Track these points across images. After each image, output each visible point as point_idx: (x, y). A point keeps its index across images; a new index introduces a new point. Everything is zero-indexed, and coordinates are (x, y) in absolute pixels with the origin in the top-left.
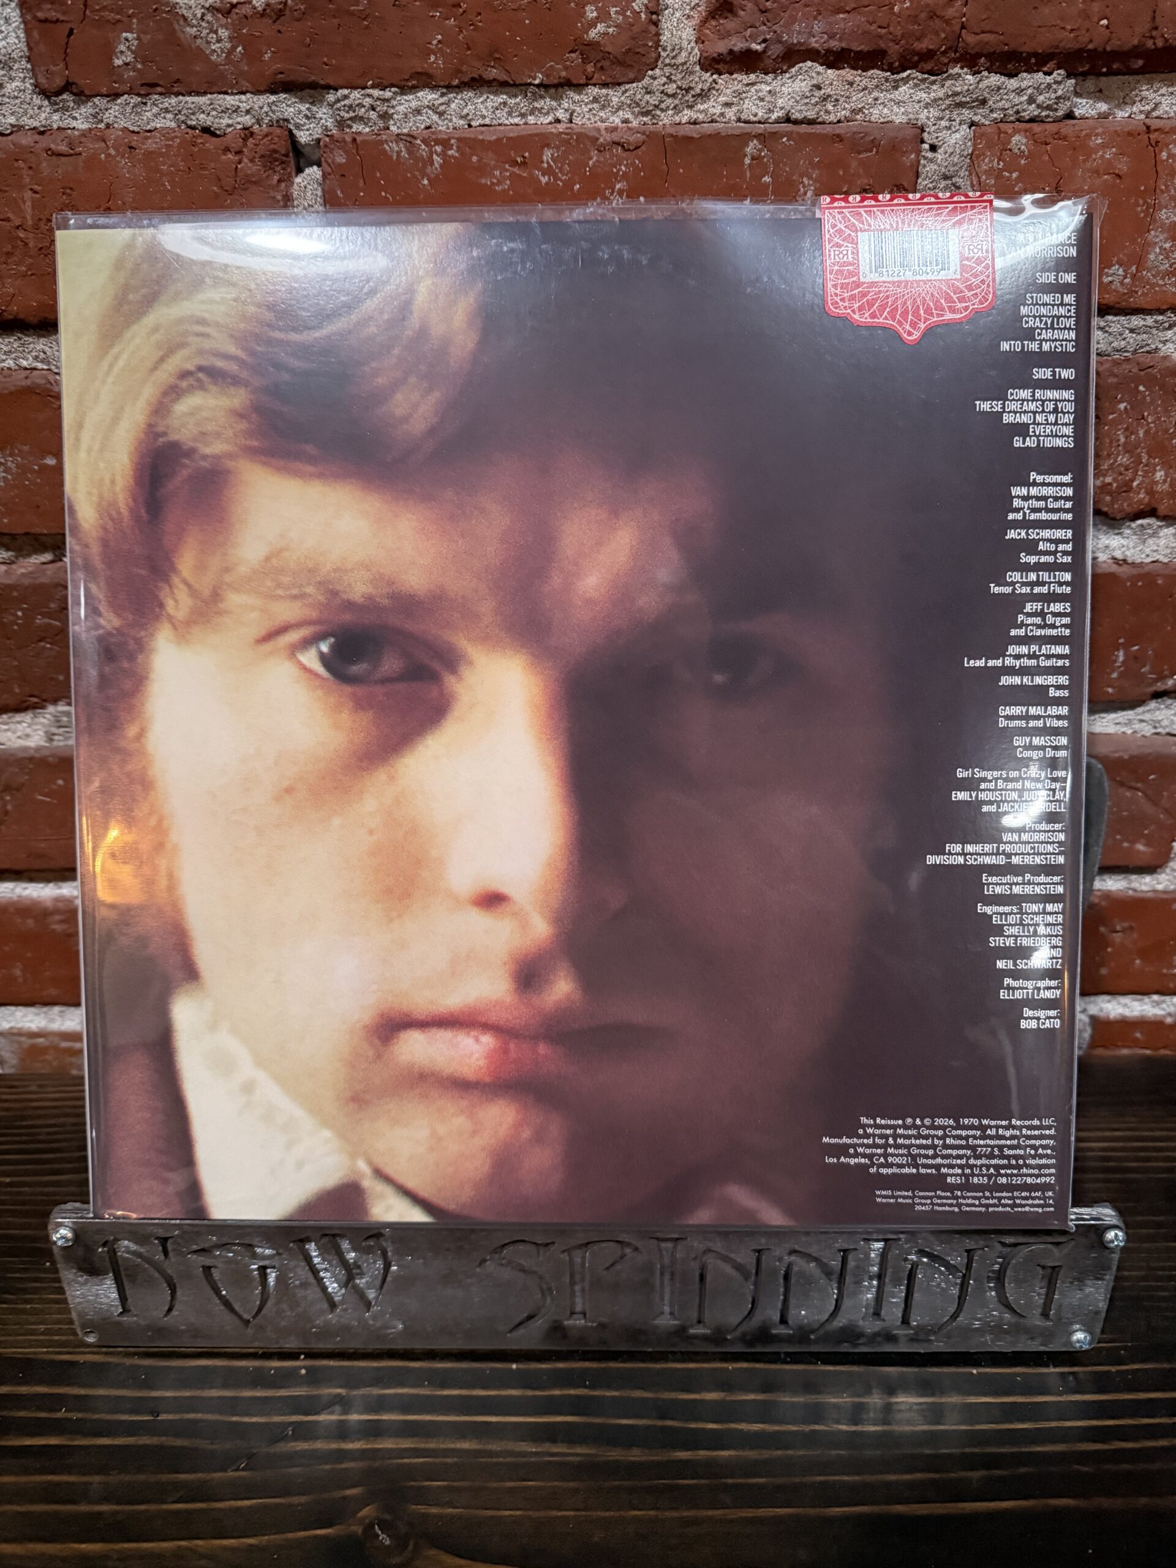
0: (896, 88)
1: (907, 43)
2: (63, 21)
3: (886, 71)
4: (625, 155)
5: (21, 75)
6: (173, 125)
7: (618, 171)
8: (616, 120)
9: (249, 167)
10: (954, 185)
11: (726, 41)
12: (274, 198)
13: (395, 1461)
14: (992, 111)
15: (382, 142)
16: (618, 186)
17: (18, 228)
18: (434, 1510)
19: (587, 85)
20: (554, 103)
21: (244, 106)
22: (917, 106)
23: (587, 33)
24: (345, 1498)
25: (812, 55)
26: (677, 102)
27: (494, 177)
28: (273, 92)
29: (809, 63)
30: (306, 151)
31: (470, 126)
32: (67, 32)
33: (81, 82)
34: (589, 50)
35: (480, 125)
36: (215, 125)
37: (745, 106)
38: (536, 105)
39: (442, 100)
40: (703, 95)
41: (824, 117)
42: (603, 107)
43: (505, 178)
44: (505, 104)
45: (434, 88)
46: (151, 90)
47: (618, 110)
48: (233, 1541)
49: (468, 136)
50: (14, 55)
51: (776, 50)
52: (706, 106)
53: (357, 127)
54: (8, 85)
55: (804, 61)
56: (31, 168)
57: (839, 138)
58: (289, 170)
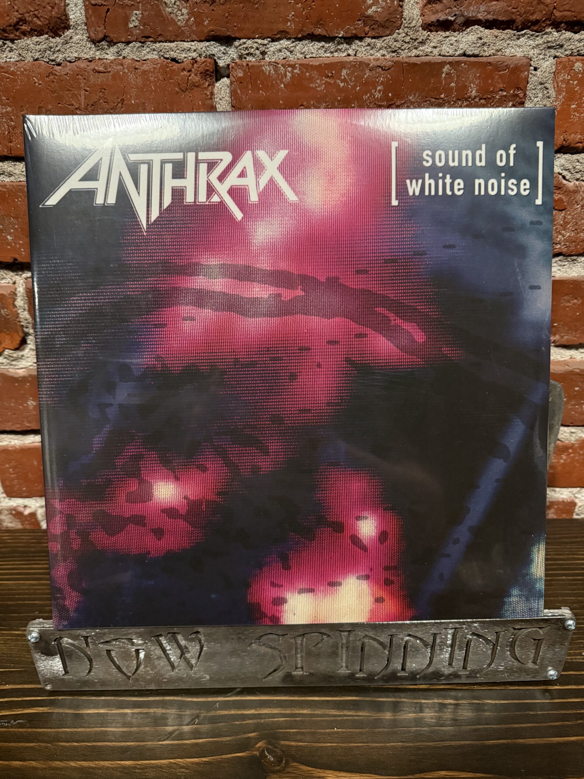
0: (518, 39)
1: (526, 16)
2: (104, 5)
3: (514, 30)
4: (382, 72)
5: (81, 32)
6: (157, 57)
7: (379, 80)
8: (379, 55)
9: (195, 78)
10: (545, 87)
11: (436, 15)
12: (206, 94)
13: (270, 719)
14: (566, 50)
15: (261, 66)
16: (378, 88)
17: (77, 109)
18: (293, 743)
19: (365, 37)
20: (348, 46)
21: (193, 48)
22: (528, 48)
23: (367, 11)
24: (249, 738)
25: (478, 22)
26: (410, 46)
27: (317, 83)
28: (208, 40)
29: (477, 26)
30: (222, 71)
31: (305, 58)
32: (106, 10)
33: (112, 35)
34: (367, 19)
35: (310, 57)
36: (179, 58)
37: (443, 48)
38: (339, 47)
39: (292, 45)
40: (423, 43)
41: (483, 53)
42: (372, 48)
43: (322, 84)
44: (323, 47)
45: (289, 39)
46: (147, 40)
47: (380, 49)
48: (196, 759)
49: (305, 63)
50: (78, 22)
51: (461, 20)
52: (423, 48)
53: (249, 58)
54: (75, 37)
55: (474, 25)
56: (85, 79)
57: (490, 63)
58: (213, 80)
